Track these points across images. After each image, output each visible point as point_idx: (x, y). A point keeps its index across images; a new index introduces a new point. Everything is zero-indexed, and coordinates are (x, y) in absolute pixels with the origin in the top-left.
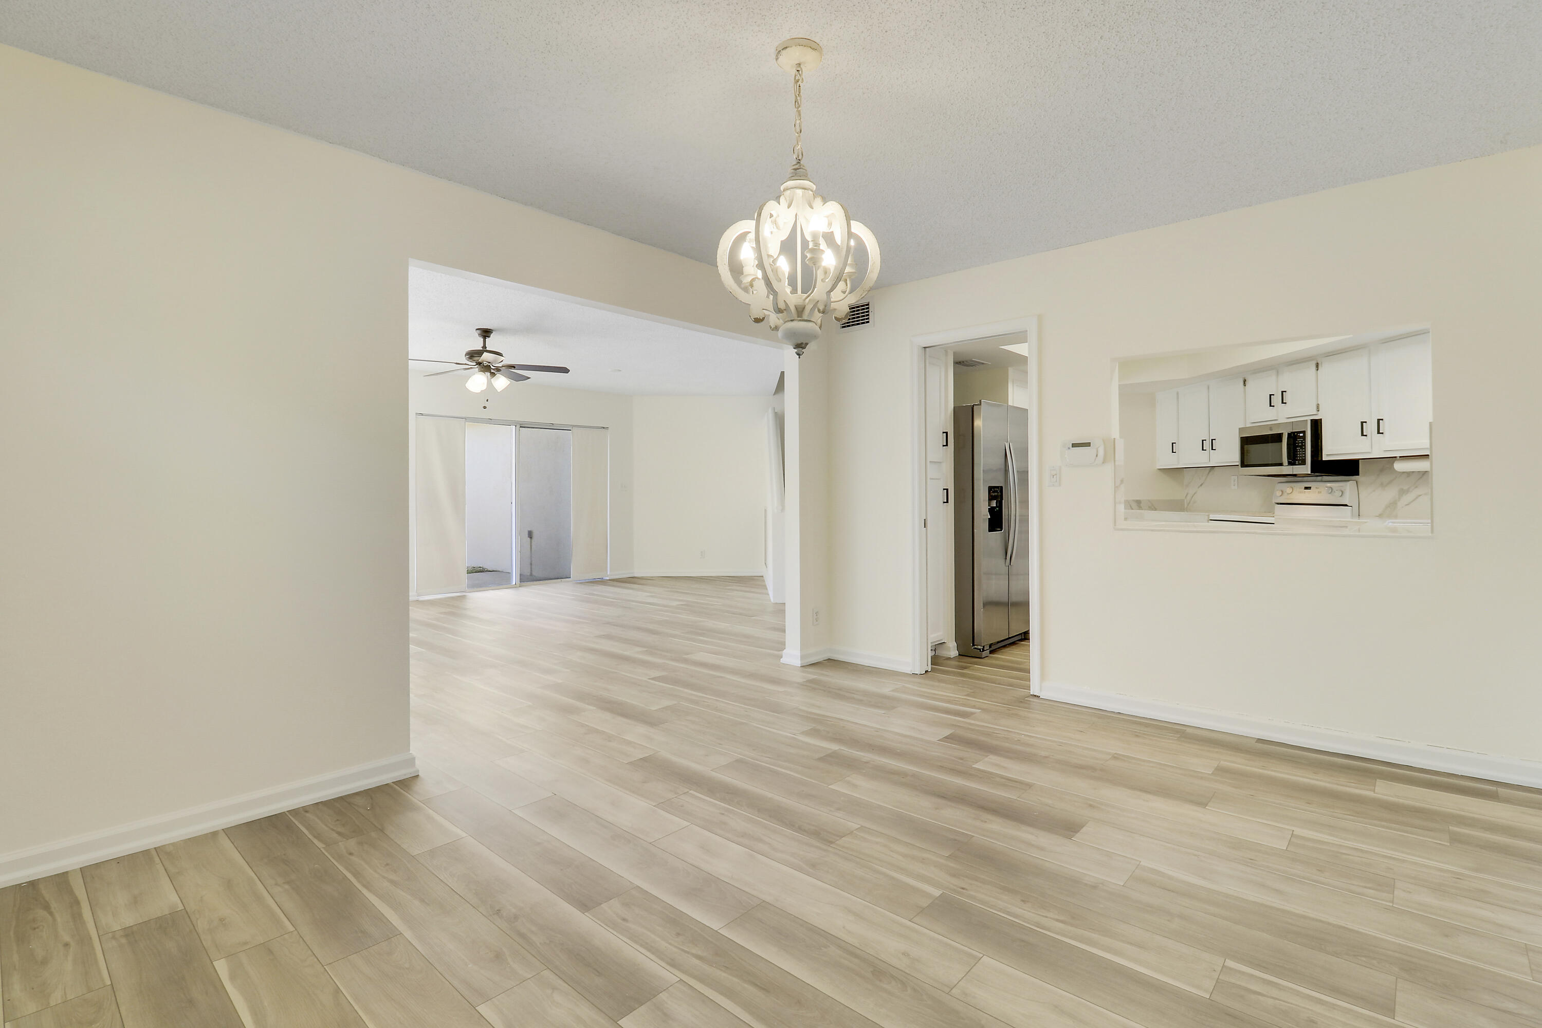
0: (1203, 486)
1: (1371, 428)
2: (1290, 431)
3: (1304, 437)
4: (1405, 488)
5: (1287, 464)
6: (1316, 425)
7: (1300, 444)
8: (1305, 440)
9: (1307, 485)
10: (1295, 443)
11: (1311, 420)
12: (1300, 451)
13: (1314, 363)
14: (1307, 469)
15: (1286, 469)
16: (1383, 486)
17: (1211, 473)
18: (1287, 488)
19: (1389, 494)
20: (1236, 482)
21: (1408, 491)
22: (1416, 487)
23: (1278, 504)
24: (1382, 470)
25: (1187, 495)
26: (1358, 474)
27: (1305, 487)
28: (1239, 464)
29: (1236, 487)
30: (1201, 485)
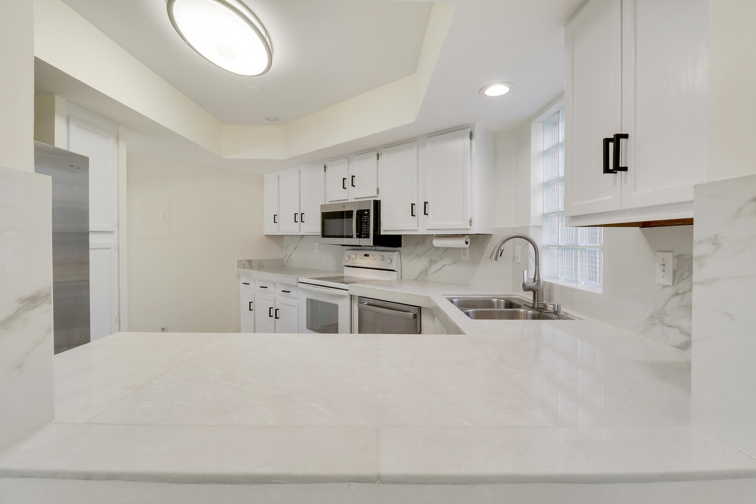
0: (296, 249)
1: (419, 209)
2: (358, 209)
3: (369, 214)
4: (434, 259)
5: (356, 237)
6: (377, 204)
7: (365, 221)
8: (369, 217)
9: (367, 252)
10: (361, 220)
11: (374, 201)
12: (365, 227)
13: (375, 153)
14: (370, 241)
15: (355, 241)
16: (418, 256)
17: (302, 239)
18: (353, 254)
19: (422, 263)
20: (318, 247)
21: (436, 261)
22: (442, 259)
23: (346, 266)
24: (417, 244)
25: (286, 255)
26: (400, 246)
27: (365, 255)
28: (321, 234)
29: (318, 251)
30: (295, 248)
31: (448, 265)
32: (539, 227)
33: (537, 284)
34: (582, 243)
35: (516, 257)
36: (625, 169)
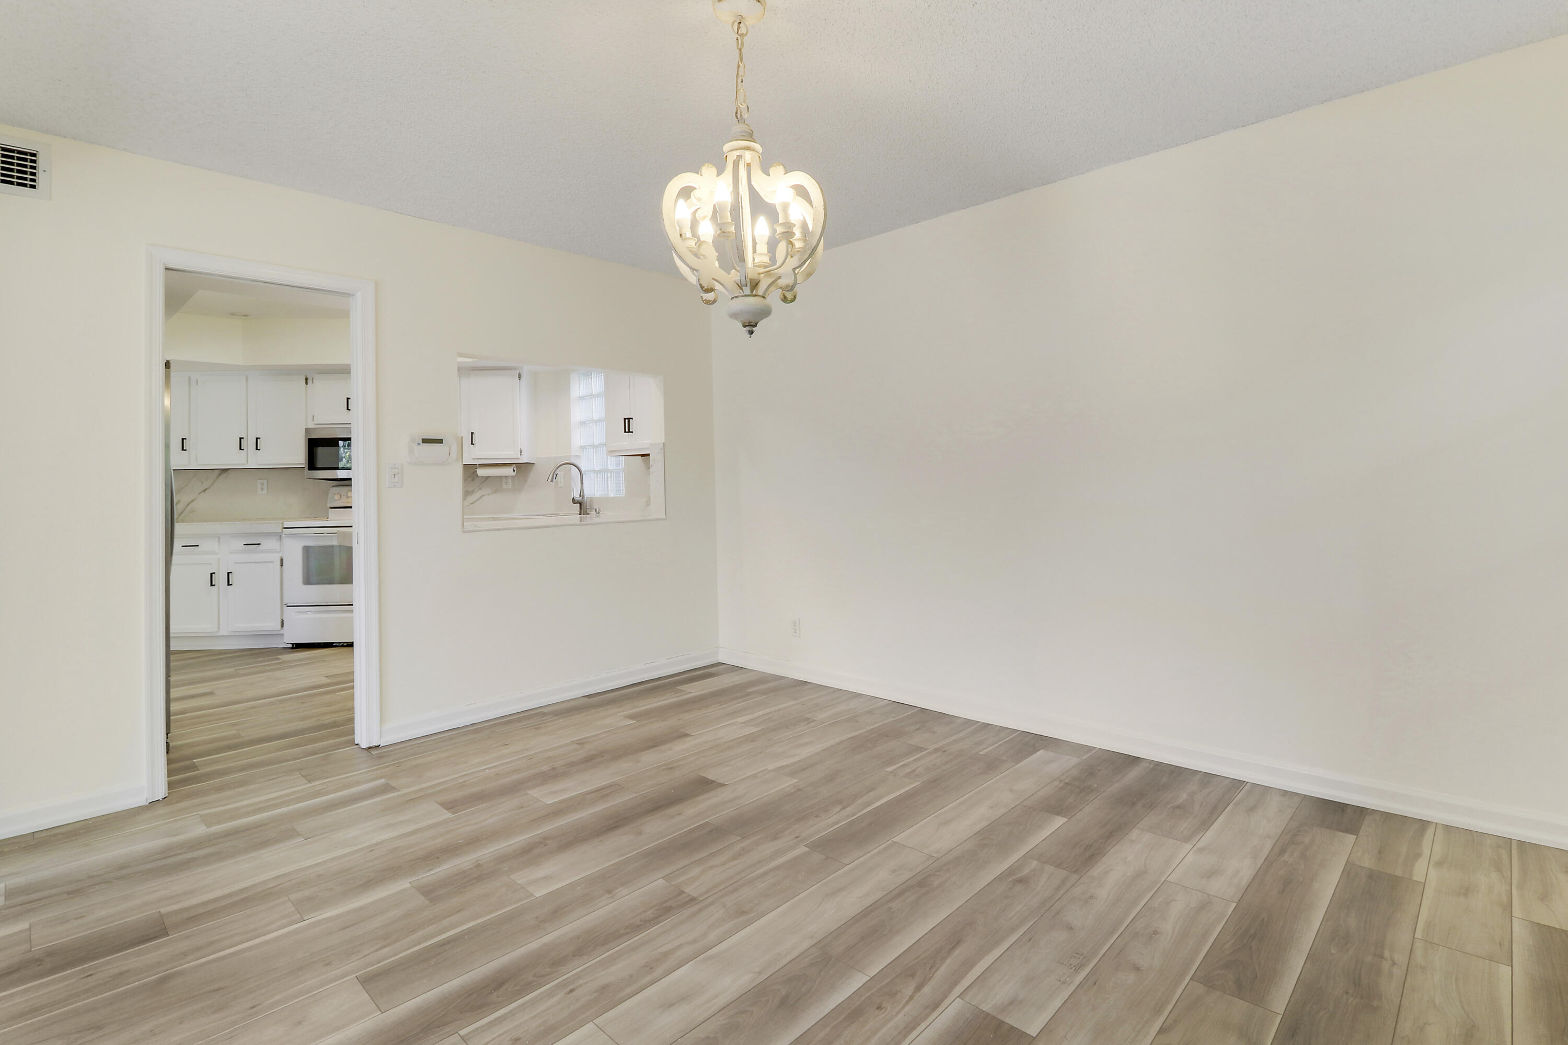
17: (223, 476)
20: (265, 486)
21: (473, 492)
22: (480, 489)
23: (331, 508)
28: (306, 466)
29: (265, 492)
30: (205, 491)
31: (489, 494)
32: (578, 456)
33: (583, 498)
34: (611, 467)
35: (559, 482)
36: (632, 432)
